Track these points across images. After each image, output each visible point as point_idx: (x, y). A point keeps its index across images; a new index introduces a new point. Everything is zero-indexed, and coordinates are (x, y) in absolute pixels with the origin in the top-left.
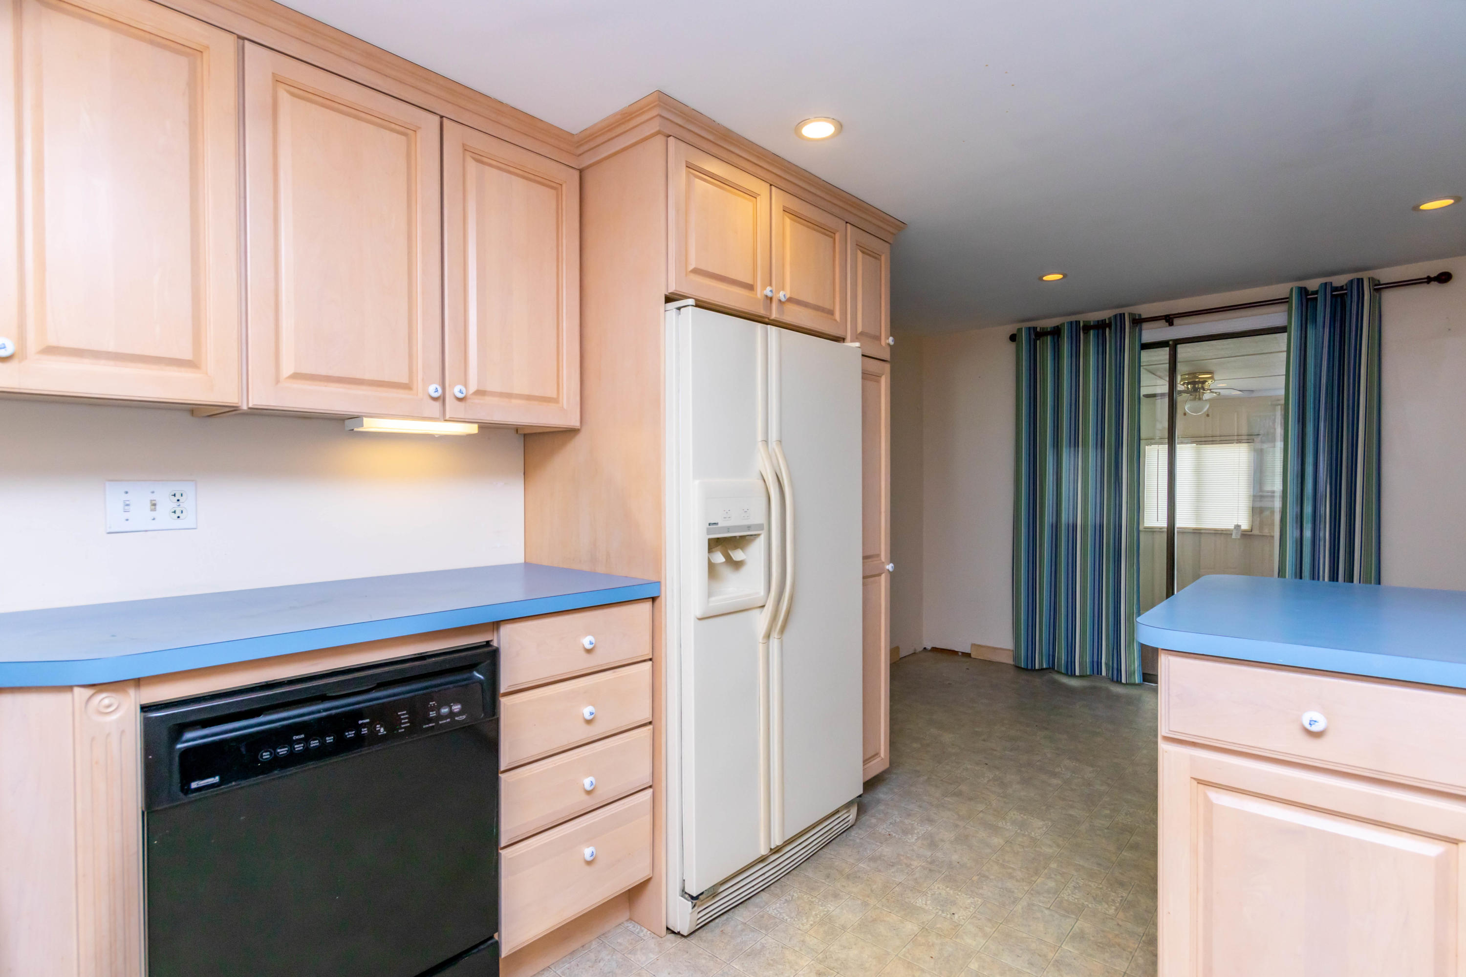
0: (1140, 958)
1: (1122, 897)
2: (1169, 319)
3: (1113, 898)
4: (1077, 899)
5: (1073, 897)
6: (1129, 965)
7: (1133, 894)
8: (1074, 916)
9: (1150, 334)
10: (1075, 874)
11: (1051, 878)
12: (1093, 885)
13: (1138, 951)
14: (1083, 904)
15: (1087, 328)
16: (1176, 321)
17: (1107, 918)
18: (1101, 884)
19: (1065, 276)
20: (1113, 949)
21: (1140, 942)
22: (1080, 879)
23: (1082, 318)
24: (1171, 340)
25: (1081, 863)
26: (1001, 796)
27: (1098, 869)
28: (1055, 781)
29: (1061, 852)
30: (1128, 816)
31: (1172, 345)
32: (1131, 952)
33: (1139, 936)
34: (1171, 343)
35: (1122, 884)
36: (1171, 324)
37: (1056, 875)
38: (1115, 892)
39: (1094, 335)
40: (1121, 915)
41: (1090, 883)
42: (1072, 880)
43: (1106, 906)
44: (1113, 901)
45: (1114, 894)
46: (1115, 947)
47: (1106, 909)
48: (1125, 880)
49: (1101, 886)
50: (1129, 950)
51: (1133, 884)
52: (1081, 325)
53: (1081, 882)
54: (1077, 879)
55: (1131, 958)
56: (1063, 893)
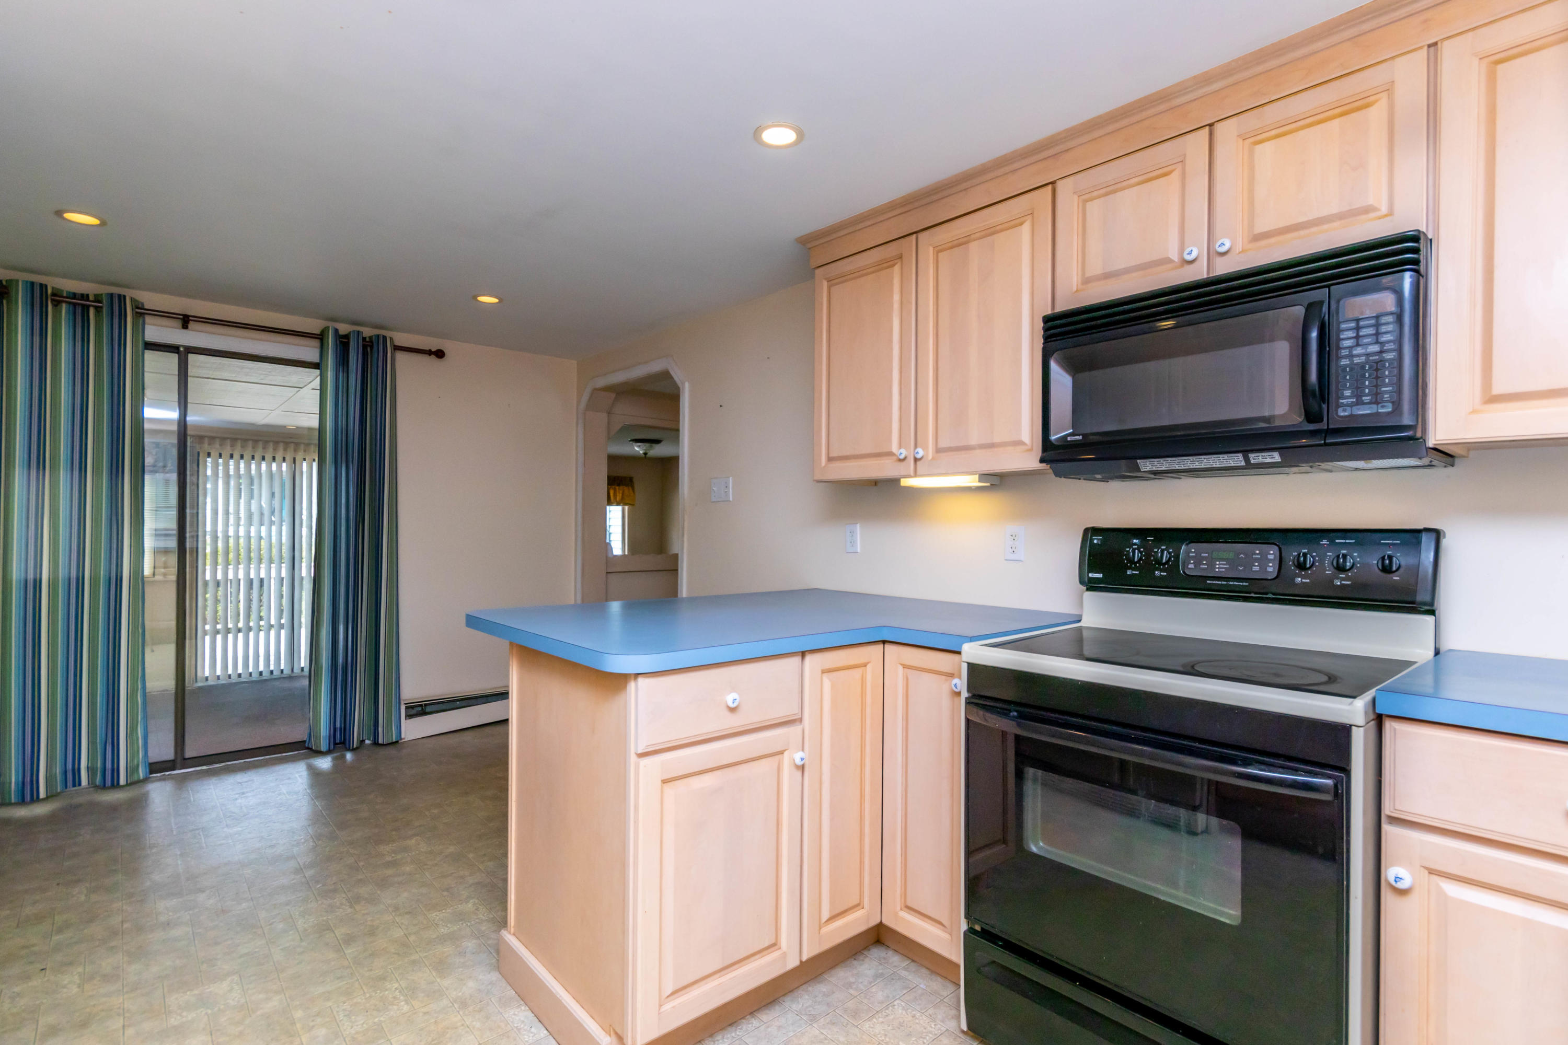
0: (474, 1023)
1: (396, 989)
2: (185, 321)
3: (391, 996)
4: (364, 1023)
5: (357, 1026)
6: (474, 1036)
7: (401, 980)
8: (382, 1041)
9: (155, 331)
10: (329, 1004)
11: (313, 1026)
12: (360, 1000)
13: (466, 1019)
14: (375, 1023)
15: (58, 298)
16: (191, 325)
17: (409, 1017)
18: (364, 993)
19: (103, 223)
20: (448, 1035)
21: (458, 1012)
22: (341, 1004)
23: (53, 283)
24: (182, 346)
25: (321, 990)
26: (127, 992)
27: (345, 982)
28: (176, 932)
29: (287, 996)
30: (307, 916)
31: (183, 353)
32: (463, 1025)
33: (451, 1007)
34: (182, 349)
35: (383, 978)
36: (185, 326)
37: (313, 1021)
38: (387, 990)
39: (68, 312)
40: (416, 1004)
41: (355, 1000)
42: (335, 1012)
43: (395, 1007)
44: (395, 998)
45: (387, 992)
46: (448, 1032)
47: (398, 1010)
48: (380, 974)
49: (368, 995)
50: (459, 1024)
51: (390, 971)
52: (50, 291)
53: (346, 1006)
54: (338, 1007)
55: (468, 1030)
56: (345, 1030)
